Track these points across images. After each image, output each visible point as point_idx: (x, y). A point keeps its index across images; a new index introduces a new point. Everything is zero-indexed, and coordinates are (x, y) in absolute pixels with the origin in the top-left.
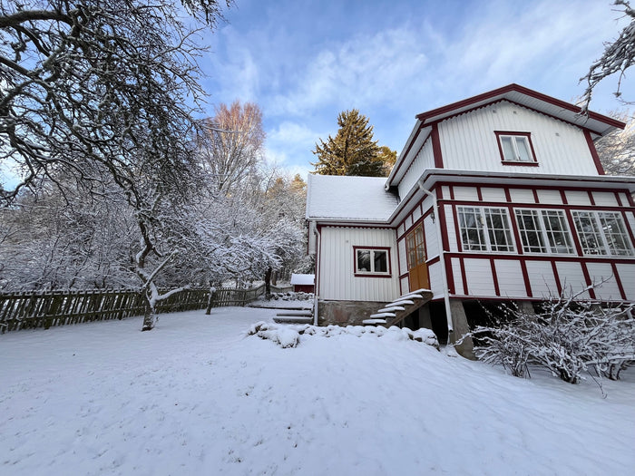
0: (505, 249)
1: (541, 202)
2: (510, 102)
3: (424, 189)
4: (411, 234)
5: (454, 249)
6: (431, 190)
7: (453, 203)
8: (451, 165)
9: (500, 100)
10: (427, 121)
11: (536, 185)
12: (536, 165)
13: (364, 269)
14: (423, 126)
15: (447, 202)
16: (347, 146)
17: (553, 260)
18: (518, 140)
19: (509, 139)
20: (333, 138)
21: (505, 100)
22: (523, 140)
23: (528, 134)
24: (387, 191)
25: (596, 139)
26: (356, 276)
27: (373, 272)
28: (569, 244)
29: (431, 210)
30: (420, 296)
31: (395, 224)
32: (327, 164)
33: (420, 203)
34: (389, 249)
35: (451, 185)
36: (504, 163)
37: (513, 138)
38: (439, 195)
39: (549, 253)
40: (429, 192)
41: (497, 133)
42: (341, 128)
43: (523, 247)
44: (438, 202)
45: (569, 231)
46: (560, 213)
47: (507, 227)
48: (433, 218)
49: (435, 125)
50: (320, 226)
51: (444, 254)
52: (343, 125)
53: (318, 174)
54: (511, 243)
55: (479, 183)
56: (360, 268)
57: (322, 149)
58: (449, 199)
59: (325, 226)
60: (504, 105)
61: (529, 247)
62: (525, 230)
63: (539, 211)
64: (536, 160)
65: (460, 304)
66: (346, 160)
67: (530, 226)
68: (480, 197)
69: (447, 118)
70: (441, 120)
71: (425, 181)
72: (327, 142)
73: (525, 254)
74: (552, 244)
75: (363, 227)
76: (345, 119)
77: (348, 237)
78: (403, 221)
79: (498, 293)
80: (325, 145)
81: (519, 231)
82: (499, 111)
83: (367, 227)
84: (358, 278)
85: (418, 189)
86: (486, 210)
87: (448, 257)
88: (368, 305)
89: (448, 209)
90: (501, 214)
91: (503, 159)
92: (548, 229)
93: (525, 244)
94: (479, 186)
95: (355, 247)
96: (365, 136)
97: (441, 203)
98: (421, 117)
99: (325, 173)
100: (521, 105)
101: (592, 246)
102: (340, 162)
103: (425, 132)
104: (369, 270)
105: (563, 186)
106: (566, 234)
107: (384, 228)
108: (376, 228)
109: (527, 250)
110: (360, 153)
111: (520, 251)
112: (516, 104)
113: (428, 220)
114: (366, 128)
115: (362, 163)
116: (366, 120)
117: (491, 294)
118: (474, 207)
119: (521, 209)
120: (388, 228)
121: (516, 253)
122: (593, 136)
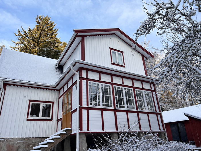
0: (108, 106)
1: (125, 84)
2: (117, 36)
3: (73, 70)
4: (65, 95)
5: (84, 105)
6: (77, 71)
7: (87, 79)
8: (89, 60)
9: (113, 34)
10: (79, 34)
11: (123, 76)
12: (124, 67)
13: (35, 115)
14: (77, 36)
15: (84, 79)
16: (40, 36)
17: (127, 112)
18: (118, 54)
19: (115, 53)
20: (32, 29)
21: (115, 34)
22: (120, 55)
23: (122, 52)
24: (56, 68)
25: (146, 60)
26: (28, 120)
27: (40, 117)
28: (134, 105)
29: (76, 82)
30: (65, 132)
31: (58, 88)
32: (24, 44)
33: (72, 78)
34: (53, 103)
35: (87, 70)
36: (112, 64)
37: (117, 52)
38: (81, 74)
39: (126, 109)
40: (76, 72)
41: (111, 49)
42: (38, 25)
43: (116, 105)
44: (79, 78)
45: (134, 99)
46: (131, 90)
47: (110, 94)
48: (76, 86)
49: (83, 37)
50: (6, 85)
51: (79, 107)
52: (39, 23)
53: (17, 49)
54: (111, 103)
55: (100, 71)
56: (32, 114)
57: (23, 34)
58: (85, 77)
59: (10, 85)
60: (115, 37)
61: (118, 105)
62: (117, 97)
63: (123, 88)
64: (124, 65)
65: (84, 136)
66: (38, 44)
67: (120, 95)
68: (100, 78)
69: (89, 36)
70: (86, 36)
71: (74, 65)
72: (27, 31)
73: (117, 108)
74: (127, 104)
75: (38, 88)
76: (41, 20)
77: (26, 94)
78: (63, 87)
79: (103, 129)
80: (25, 32)
81: (115, 97)
82: (112, 38)
83: (41, 88)
84: (30, 122)
85: (70, 70)
86: (102, 85)
87: (81, 109)
88: (34, 140)
89: (84, 82)
90: (108, 88)
91: (112, 61)
92: (126, 97)
93: (117, 103)
94: (100, 73)
95: (30, 101)
96: (53, 33)
97: (81, 78)
98: (76, 31)
99: (22, 50)
100: (121, 39)
101: (141, 106)
102: (34, 45)
103: (78, 40)
104: (38, 116)
105: (133, 78)
106: (133, 100)
107: (52, 90)
108: (46, 89)
109: (117, 106)
110: (48, 42)
111: (115, 107)
112: (119, 38)
113: (74, 87)
114: (54, 29)
115: (48, 49)
116: (54, 24)
117: (100, 130)
118: (97, 83)
119: (116, 86)
120: (54, 90)
121: (112, 108)
122: (145, 59)
